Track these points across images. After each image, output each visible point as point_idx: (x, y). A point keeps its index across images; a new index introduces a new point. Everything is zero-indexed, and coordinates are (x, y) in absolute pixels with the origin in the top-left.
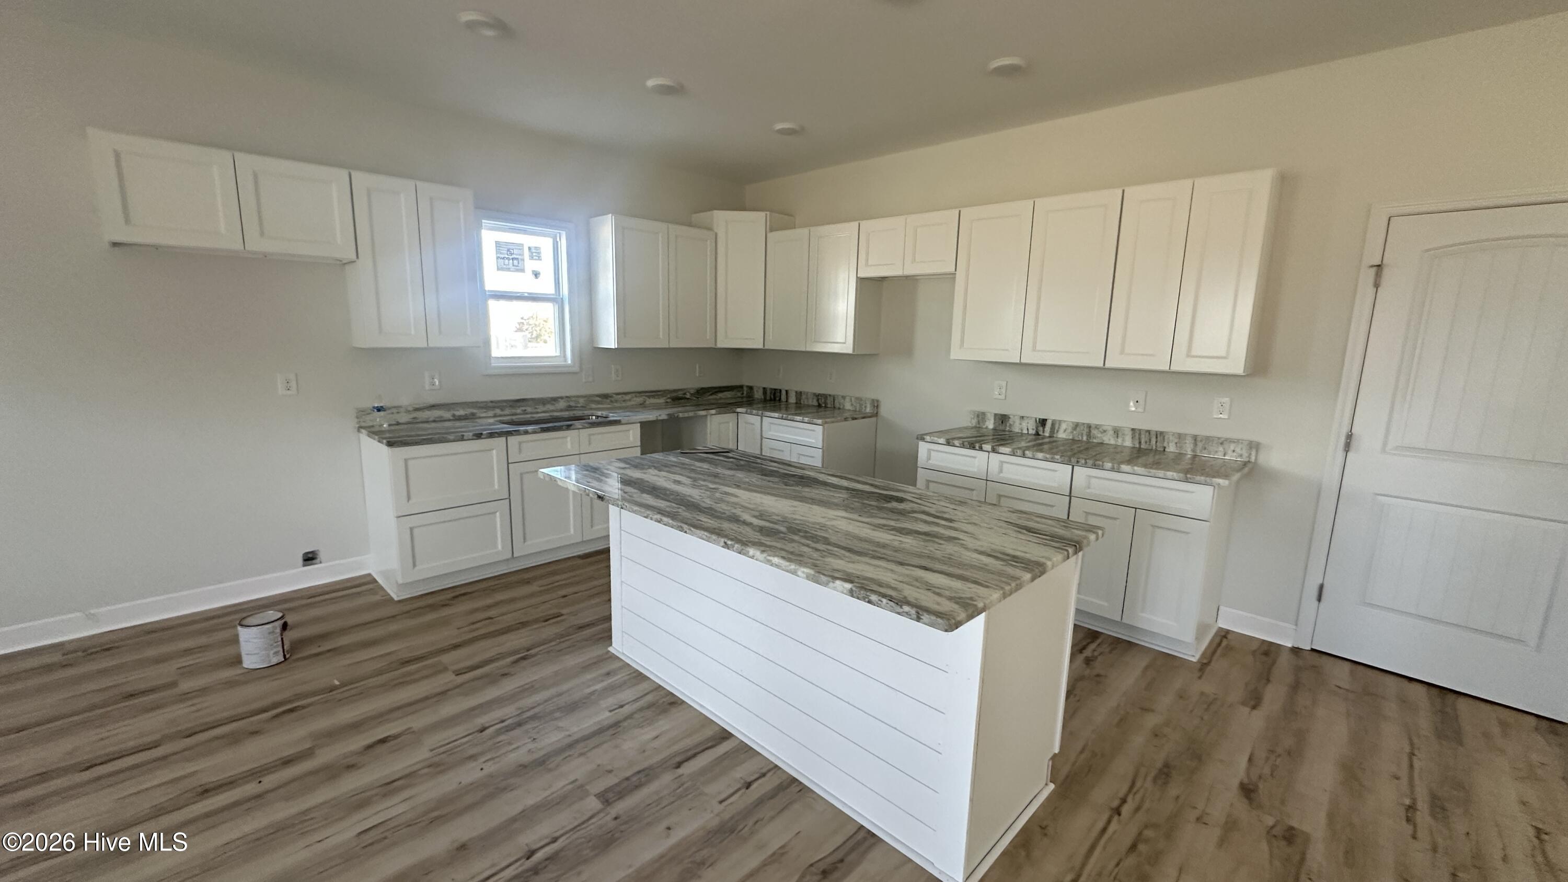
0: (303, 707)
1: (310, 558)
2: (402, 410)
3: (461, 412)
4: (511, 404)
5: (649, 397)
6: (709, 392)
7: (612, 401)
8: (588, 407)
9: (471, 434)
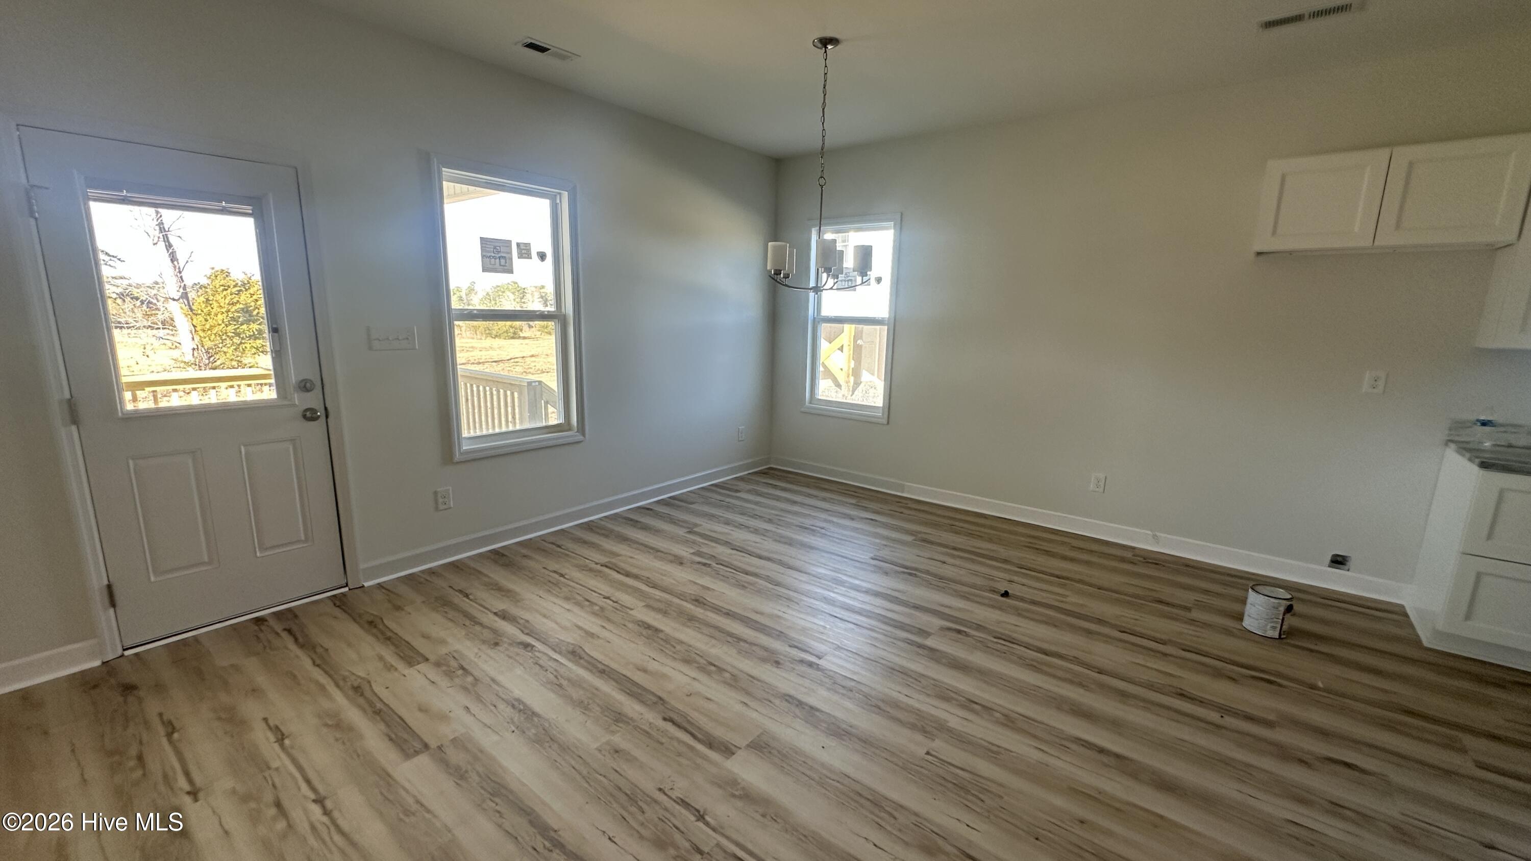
0: (1280, 685)
1: (1338, 561)
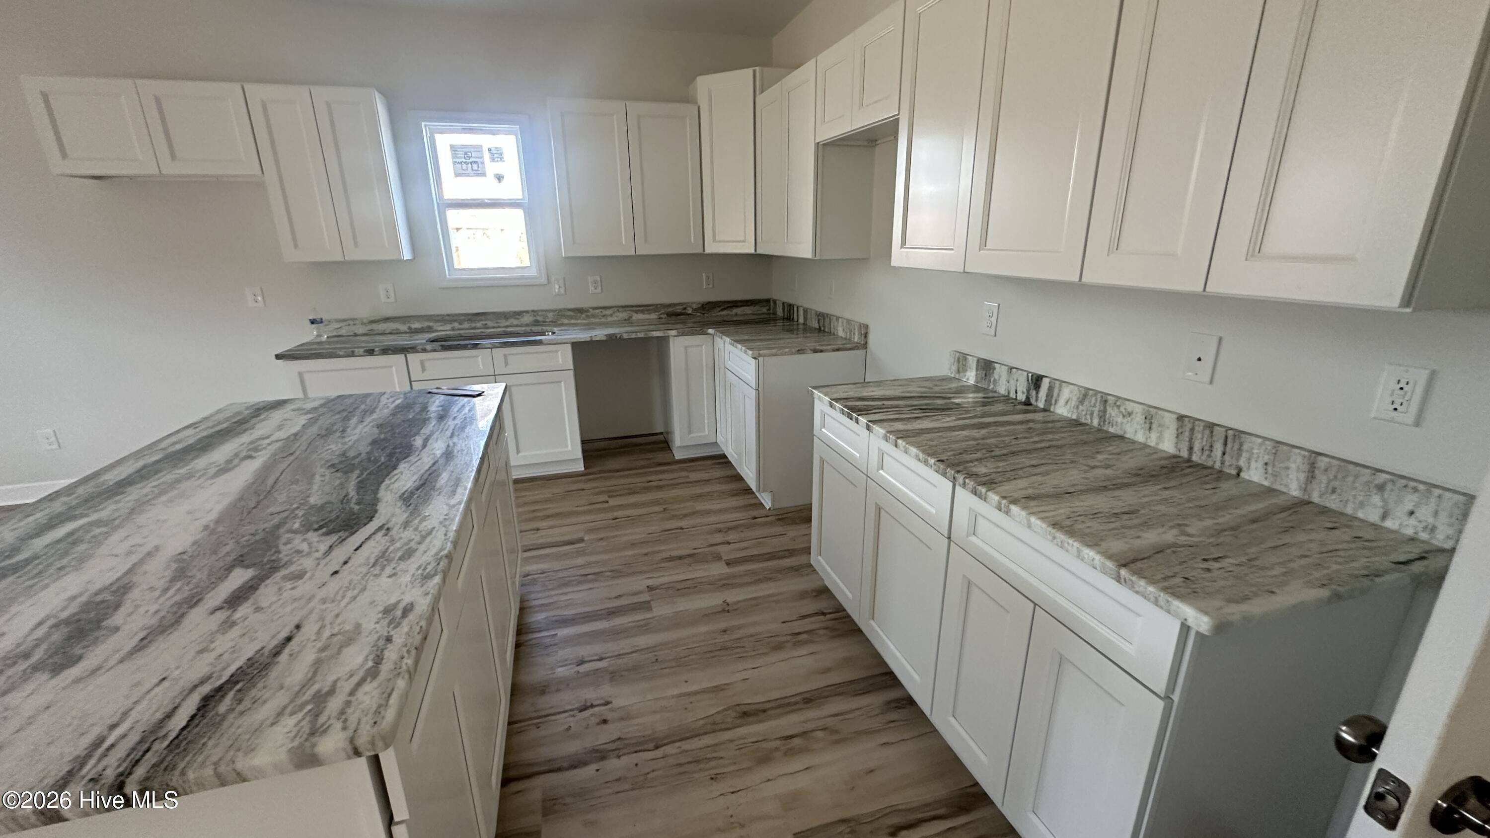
2: (357, 322)
3: (416, 325)
4: (469, 317)
5: (636, 312)
6: (719, 307)
7: (588, 317)
8: (559, 322)
9: (362, 350)
